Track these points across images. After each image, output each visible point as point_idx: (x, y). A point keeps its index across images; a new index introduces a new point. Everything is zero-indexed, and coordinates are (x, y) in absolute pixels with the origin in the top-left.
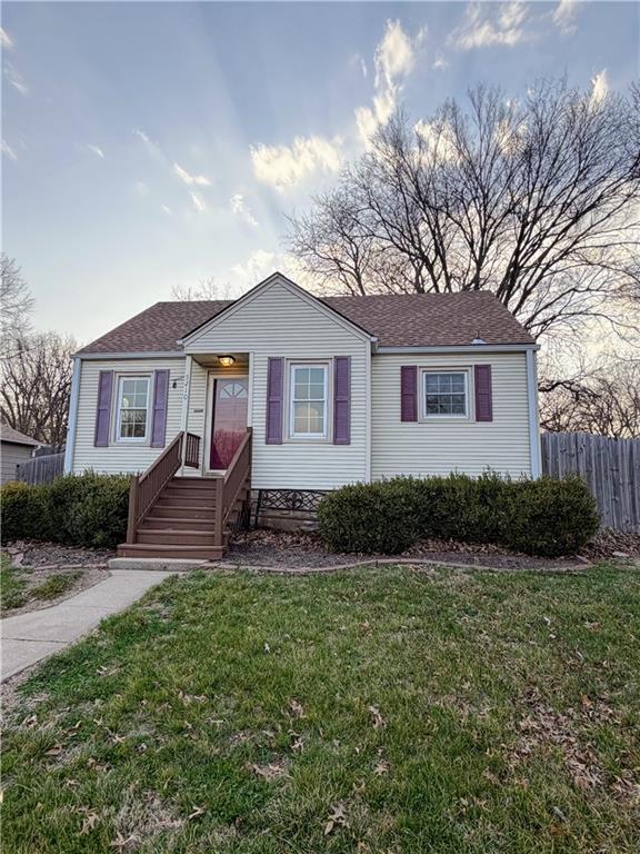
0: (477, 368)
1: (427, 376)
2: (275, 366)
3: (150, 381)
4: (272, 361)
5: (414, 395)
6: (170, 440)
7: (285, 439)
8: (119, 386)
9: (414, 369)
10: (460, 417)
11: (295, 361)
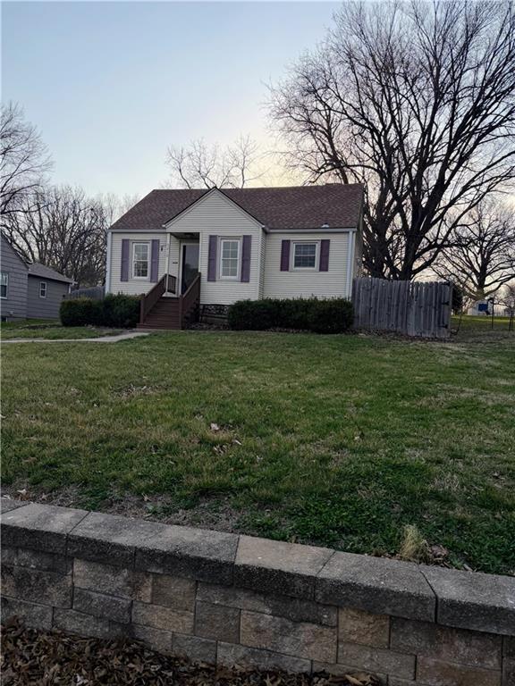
0: (322, 241)
1: (296, 246)
2: (213, 239)
3: (149, 246)
4: (211, 237)
5: (288, 256)
6: (160, 278)
7: (217, 279)
8: (133, 247)
9: (288, 241)
10: (311, 268)
11: (223, 238)
